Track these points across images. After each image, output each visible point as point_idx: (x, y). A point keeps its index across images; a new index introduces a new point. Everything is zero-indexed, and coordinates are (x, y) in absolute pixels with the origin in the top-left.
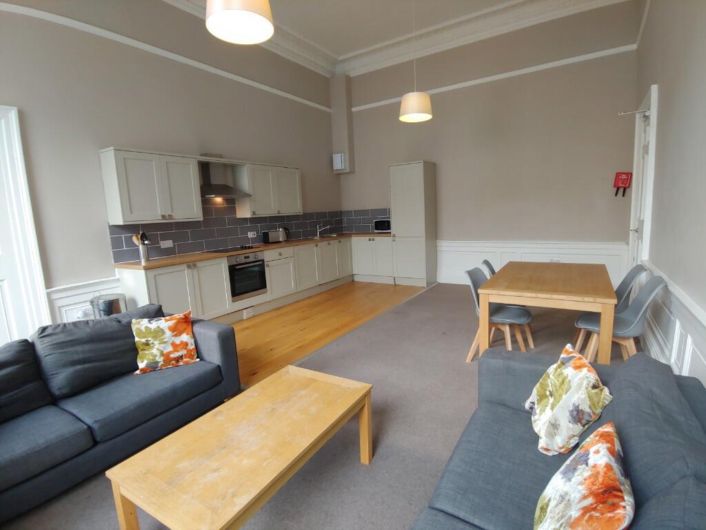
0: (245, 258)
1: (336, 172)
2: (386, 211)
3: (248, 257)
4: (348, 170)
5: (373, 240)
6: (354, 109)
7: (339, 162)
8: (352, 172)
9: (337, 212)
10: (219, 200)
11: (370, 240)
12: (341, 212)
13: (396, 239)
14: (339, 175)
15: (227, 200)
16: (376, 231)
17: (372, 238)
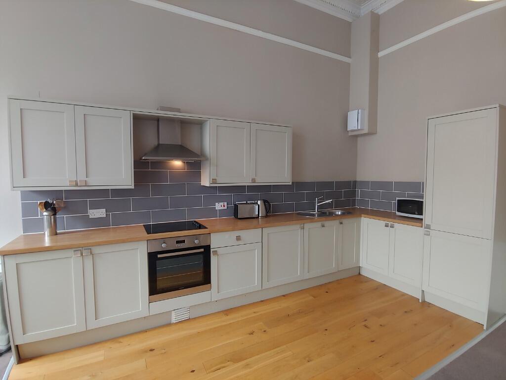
0: (178, 242)
1: (350, 134)
2: (419, 186)
3: (184, 241)
4: (366, 131)
5: (392, 227)
6: (380, 54)
7: (354, 122)
8: (372, 133)
9: (349, 182)
10: (178, 163)
11: (387, 226)
12: (355, 182)
13: (432, 232)
14: (355, 137)
15: (188, 164)
16: (398, 214)
17: (390, 223)
